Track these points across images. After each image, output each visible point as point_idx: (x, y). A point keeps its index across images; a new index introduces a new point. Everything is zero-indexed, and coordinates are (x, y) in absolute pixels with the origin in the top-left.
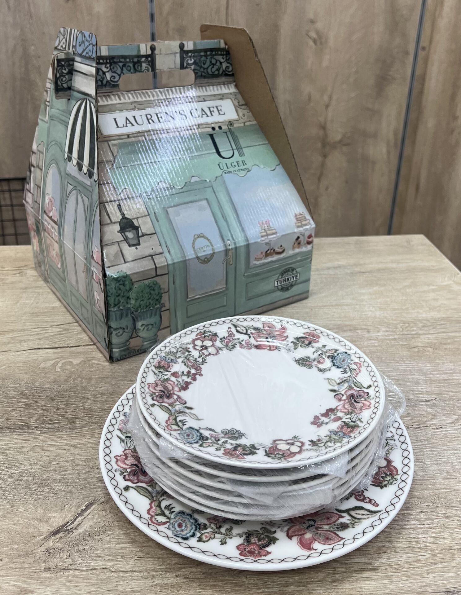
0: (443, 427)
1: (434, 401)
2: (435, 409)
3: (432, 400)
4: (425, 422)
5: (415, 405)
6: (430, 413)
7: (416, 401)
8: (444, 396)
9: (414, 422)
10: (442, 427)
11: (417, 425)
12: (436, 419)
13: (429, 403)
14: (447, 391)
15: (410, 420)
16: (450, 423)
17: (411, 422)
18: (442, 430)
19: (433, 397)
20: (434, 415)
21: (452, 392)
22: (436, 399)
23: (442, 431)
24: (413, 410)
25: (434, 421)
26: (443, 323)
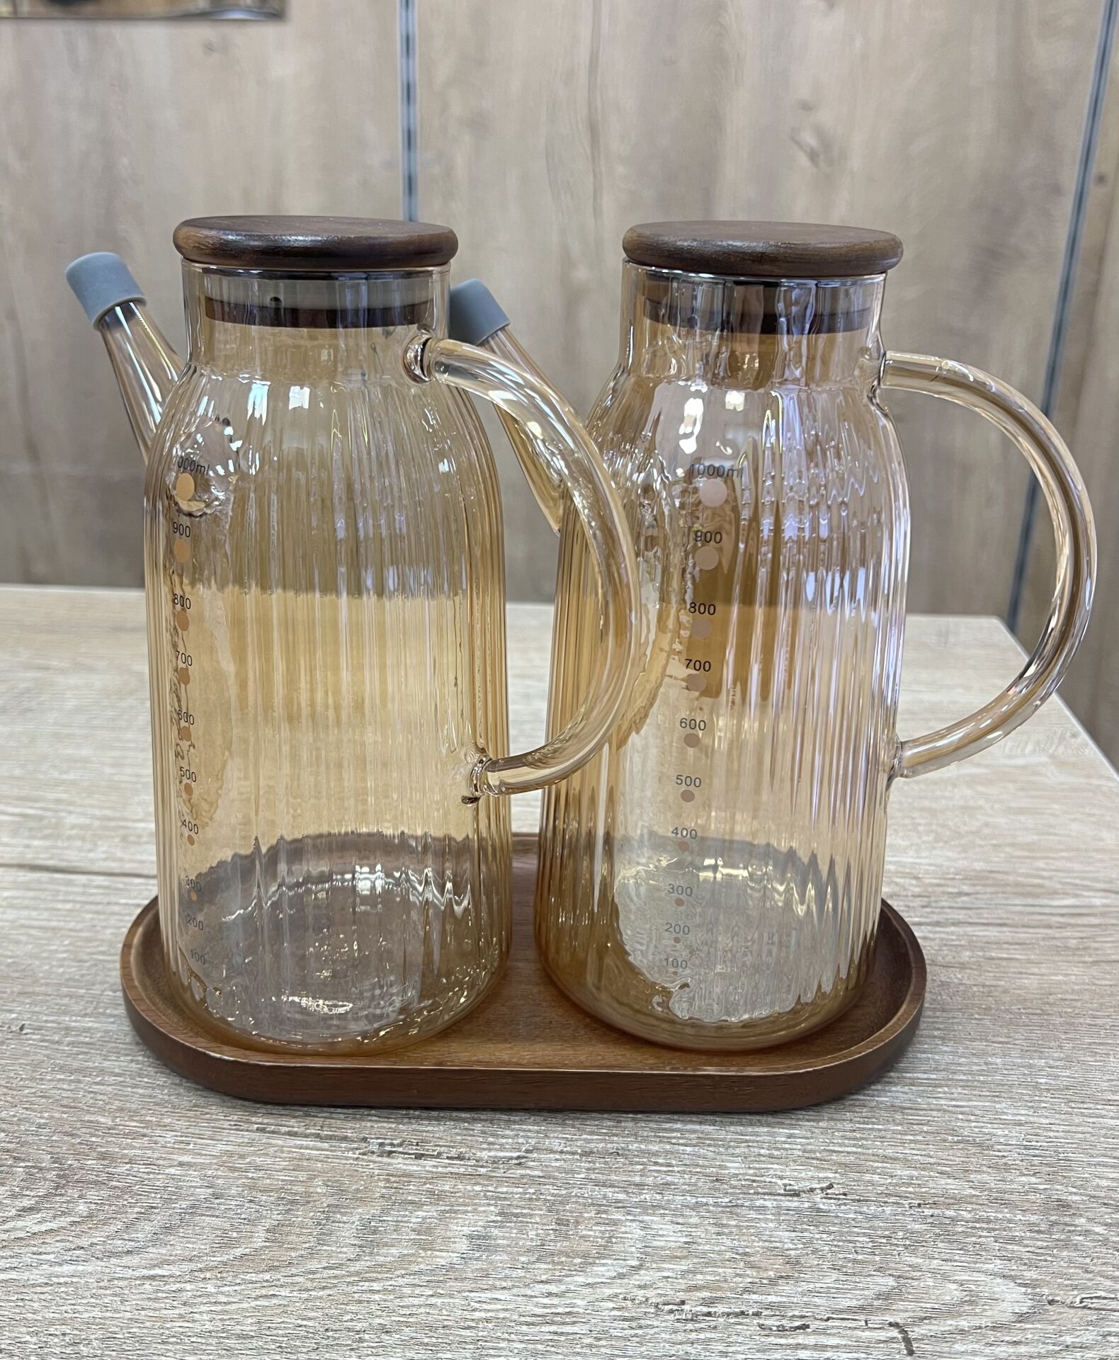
0: (814, 1325)
1: (818, 1198)
2: (813, 1233)
3: (812, 1190)
4: (746, 1290)
5: (732, 1209)
6: (782, 1253)
7: (745, 1190)
8: (867, 1177)
9: (697, 1288)
10: (805, 1327)
11: (705, 1302)
12: (797, 1280)
13: (794, 1203)
14: (885, 1158)
15: (684, 1274)
16: (849, 1310)
17: (683, 1283)
18: (801, 1339)
19: (820, 1180)
20: (795, 1263)
21: (907, 1163)
22: (831, 1186)
23: (798, 1346)
24: (713, 1229)
25: (785, 1293)
26: (966, 889)
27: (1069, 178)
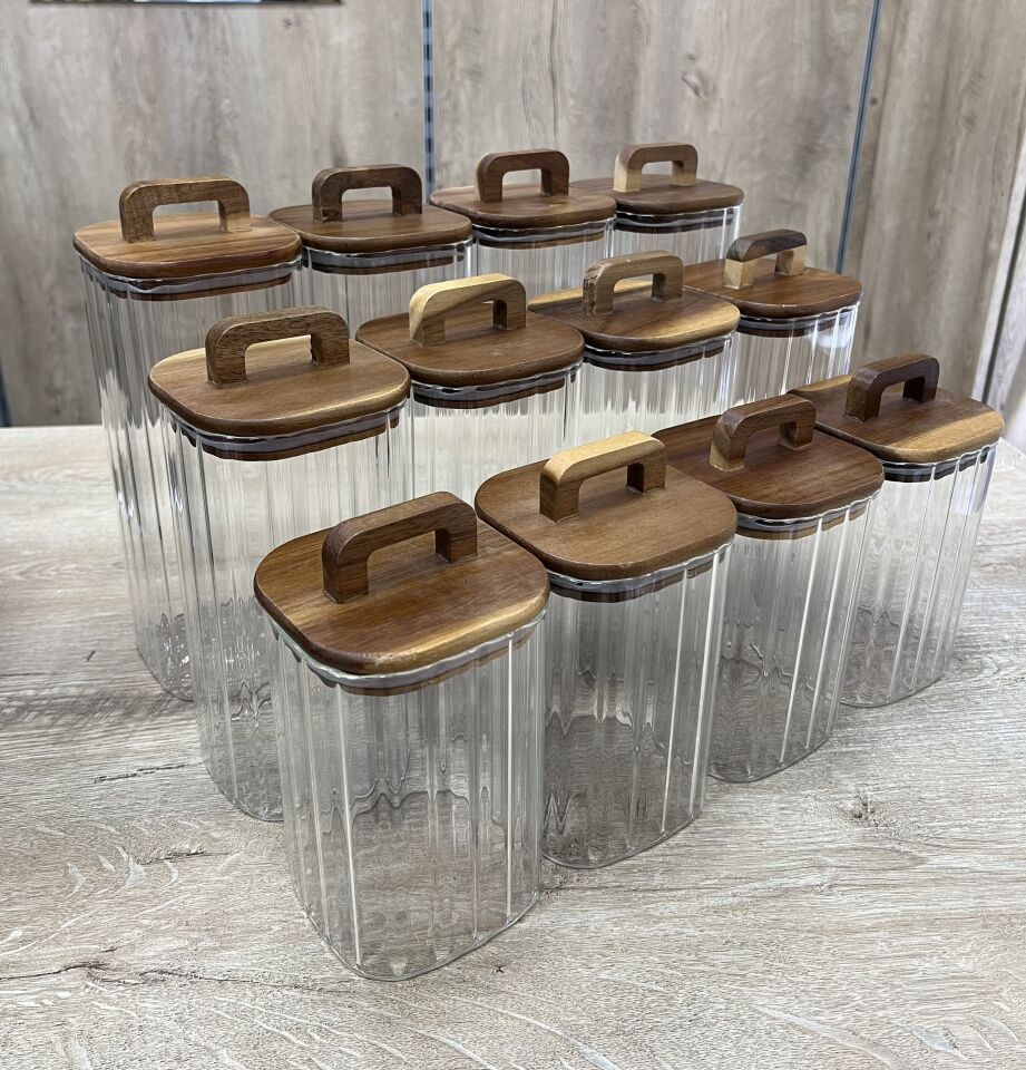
27: (854, 101)
